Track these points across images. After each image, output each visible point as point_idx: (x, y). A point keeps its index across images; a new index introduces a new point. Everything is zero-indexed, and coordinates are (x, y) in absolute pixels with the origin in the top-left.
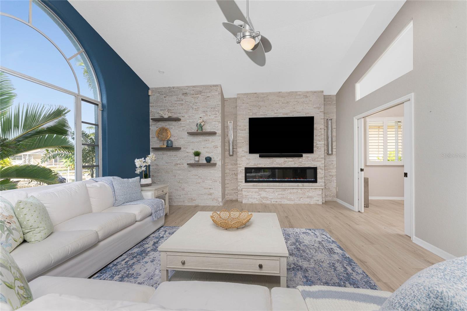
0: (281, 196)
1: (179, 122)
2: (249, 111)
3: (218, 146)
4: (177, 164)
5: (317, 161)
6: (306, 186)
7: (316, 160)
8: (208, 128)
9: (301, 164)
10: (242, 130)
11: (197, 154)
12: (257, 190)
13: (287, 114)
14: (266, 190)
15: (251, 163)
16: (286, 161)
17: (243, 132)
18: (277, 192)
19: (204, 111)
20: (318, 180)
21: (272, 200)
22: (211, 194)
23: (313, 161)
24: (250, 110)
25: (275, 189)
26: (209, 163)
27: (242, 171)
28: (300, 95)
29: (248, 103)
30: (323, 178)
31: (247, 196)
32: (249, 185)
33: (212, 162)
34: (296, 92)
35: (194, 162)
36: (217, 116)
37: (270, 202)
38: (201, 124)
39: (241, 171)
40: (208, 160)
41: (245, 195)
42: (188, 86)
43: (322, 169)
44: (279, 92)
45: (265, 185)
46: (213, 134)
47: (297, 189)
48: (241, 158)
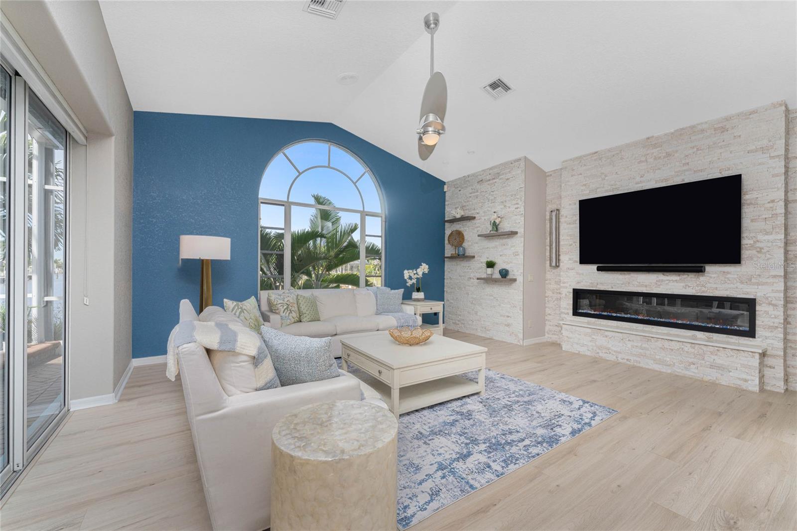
0: (641, 351)
1: (474, 221)
2: (584, 188)
3: (519, 253)
4: (470, 278)
5: (758, 284)
6: (716, 341)
7: (753, 280)
8: (506, 227)
9: (704, 289)
10: (570, 224)
11: (491, 265)
12: (589, 331)
13: (666, 180)
14: (607, 333)
15: (584, 281)
16: (662, 281)
17: (572, 226)
18: (629, 340)
19: (502, 202)
20: (759, 331)
21: (620, 356)
23: (742, 283)
24: (585, 185)
25: (625, 336)
26: (505, 278)
27: (568, 294)
28: (703, 131)
29: (581, 174)
30: (777, 327)
31: (571, 338)
32: (580, 320)
33: (510, 277)
34: (692, 127)
35: (485, 277)
36: (518, 206)
37: (615, 357)
38: (496, 221)
39: (566, 295)
40: (504, 274)
41: (567, 337)
42: (483, 170)
43: (775, 305)
44: (648, 138)
45: (613, 324)
46: (513, 233)
47: (681, 344)
48: (567, 272)
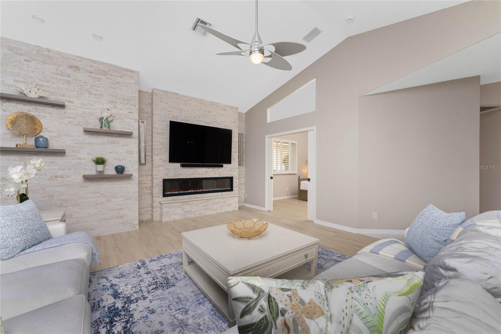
0: (205, 207)
2: (169, 113)
3: (133, 152)
5: (233, 171)
6: (225, 195)
7: (232, 170)
8: (117, 126)
9: (220, 174)
10: (160, 134)
11: (100, 161)
12: (181, 204)
13: (208, 123)
14: (190, 202)
15: (170, 173)
16: (207, 171)
17: (162, 136)
18: (201, 203)
19: (112, 102)
20: (234, 188)
21: (197, 213)
22: (121, 217)
23: (230, 171)
24: (170, 111)
25: (198, 201)
26: (122, 174)
27: (159, 183)
28: (220, 107)
29: (167, 103)
30: (237, 186)
31: (169, 212)
32: (168, 199)
33: (126, 172)
34: (217, 103)
36: (132, 111)
37: (194, 215)
39: (157, 184)
40: (120, 170)
41: (166, 212)
43: (237, 179)
44: (202, 99)
45: (186, 197)
46: (128, 135)
47: (219, 199)
48: (158, 168)
